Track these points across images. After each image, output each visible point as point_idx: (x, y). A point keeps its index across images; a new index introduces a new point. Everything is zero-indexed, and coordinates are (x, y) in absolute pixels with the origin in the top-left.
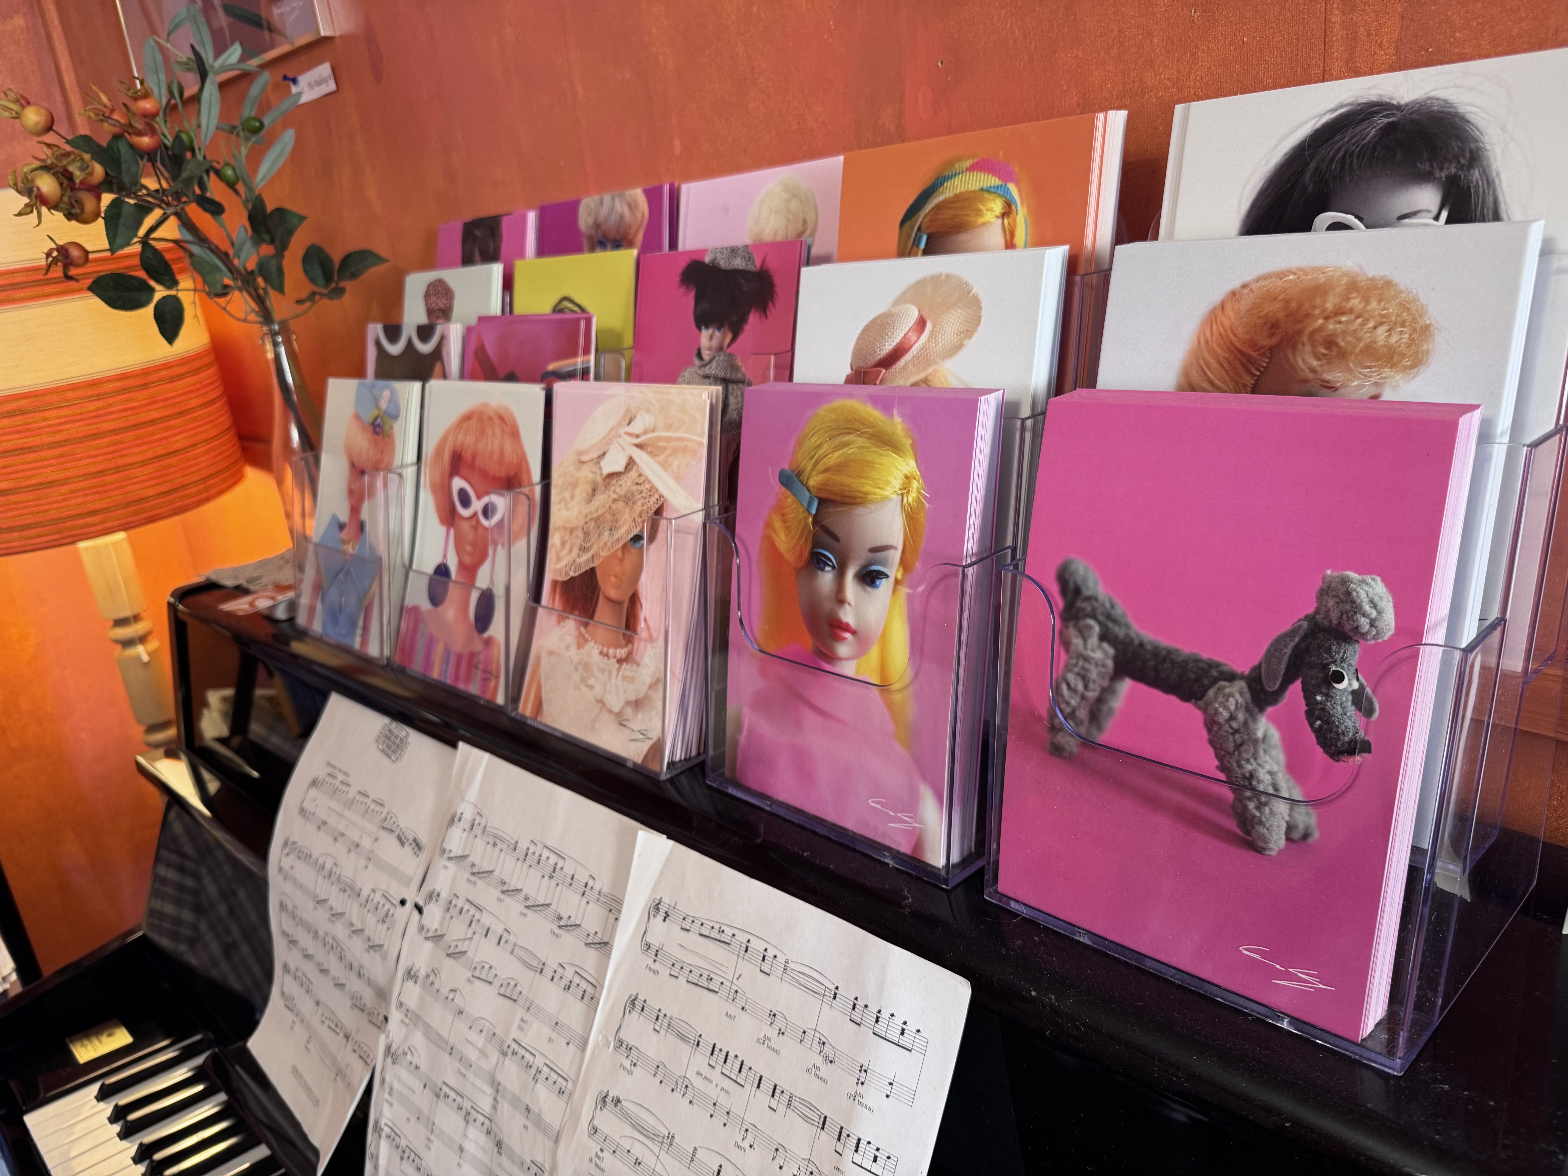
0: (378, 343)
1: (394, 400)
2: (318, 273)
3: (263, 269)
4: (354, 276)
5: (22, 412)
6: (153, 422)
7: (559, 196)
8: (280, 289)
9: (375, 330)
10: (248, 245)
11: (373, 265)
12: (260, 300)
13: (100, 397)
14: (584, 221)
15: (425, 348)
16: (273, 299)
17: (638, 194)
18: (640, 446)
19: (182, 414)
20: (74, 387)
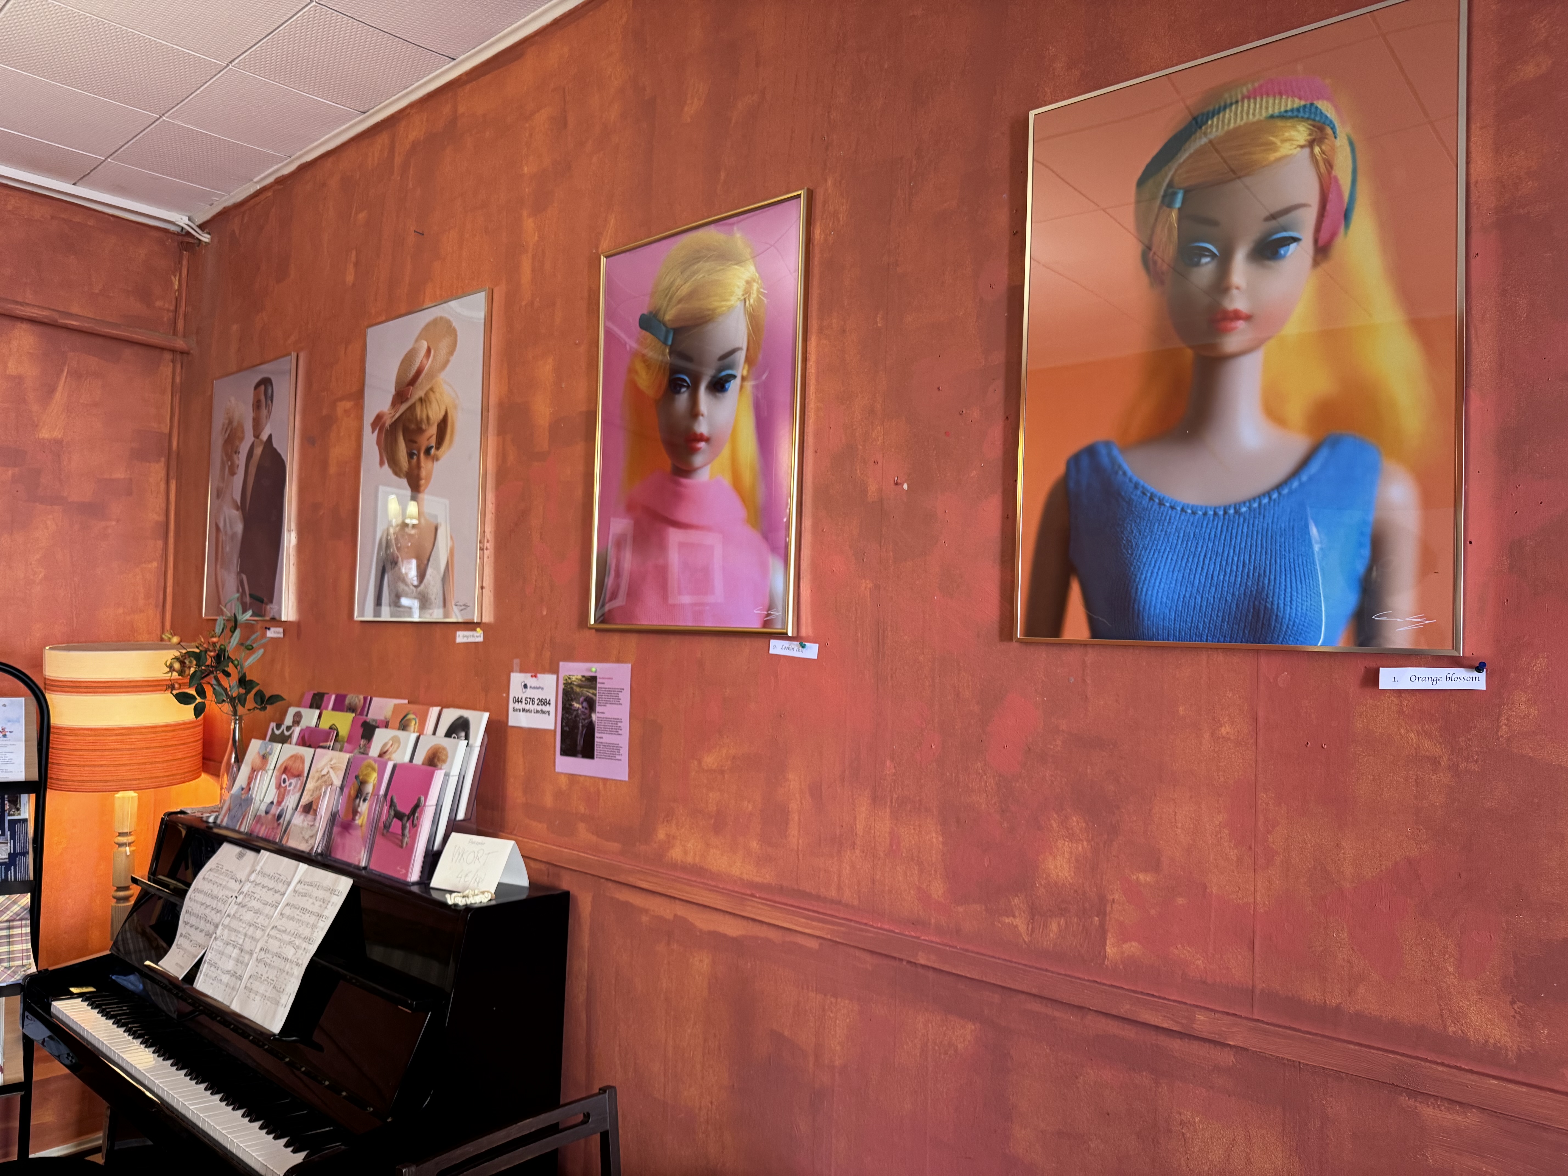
0: (273, 729)
1: (272, 749)
2: (259, 700)
3: (239, 697)
4: (272, 704)
5: (122, 734)
6: (172, 746)
7: (343, 692)
8: (244, 706)
9: (273, 725)
10: (236, 687)
11: (279, 701)
12: (234, 707)
13: (154, 733)
14: (347, 702)
15: (287, 733)
16: (240, 708)
17: (362, 697)
18: (332, 768)
19: (184, 744)
20: (145, 728)
